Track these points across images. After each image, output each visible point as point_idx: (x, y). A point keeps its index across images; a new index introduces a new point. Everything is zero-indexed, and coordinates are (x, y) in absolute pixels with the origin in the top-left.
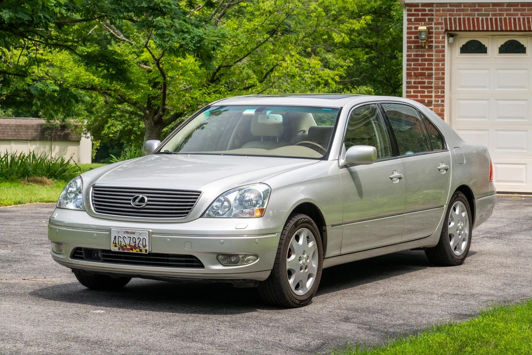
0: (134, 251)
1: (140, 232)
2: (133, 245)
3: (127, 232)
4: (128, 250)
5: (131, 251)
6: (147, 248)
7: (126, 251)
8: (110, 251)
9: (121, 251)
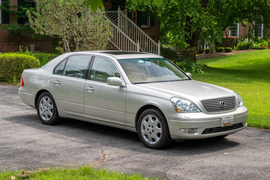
0: (229, 125)
1: (231, 117)
2: (228, 123)
3: (227, 118)
4: (226, 125)
5: (227, 126)
6: (233, 123)
7: (226, 126)
8: (221, 127)
9: (224, 126)
